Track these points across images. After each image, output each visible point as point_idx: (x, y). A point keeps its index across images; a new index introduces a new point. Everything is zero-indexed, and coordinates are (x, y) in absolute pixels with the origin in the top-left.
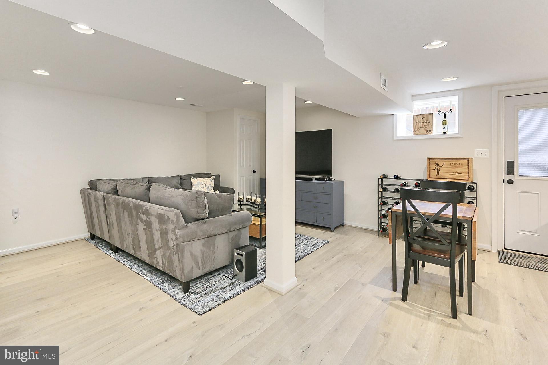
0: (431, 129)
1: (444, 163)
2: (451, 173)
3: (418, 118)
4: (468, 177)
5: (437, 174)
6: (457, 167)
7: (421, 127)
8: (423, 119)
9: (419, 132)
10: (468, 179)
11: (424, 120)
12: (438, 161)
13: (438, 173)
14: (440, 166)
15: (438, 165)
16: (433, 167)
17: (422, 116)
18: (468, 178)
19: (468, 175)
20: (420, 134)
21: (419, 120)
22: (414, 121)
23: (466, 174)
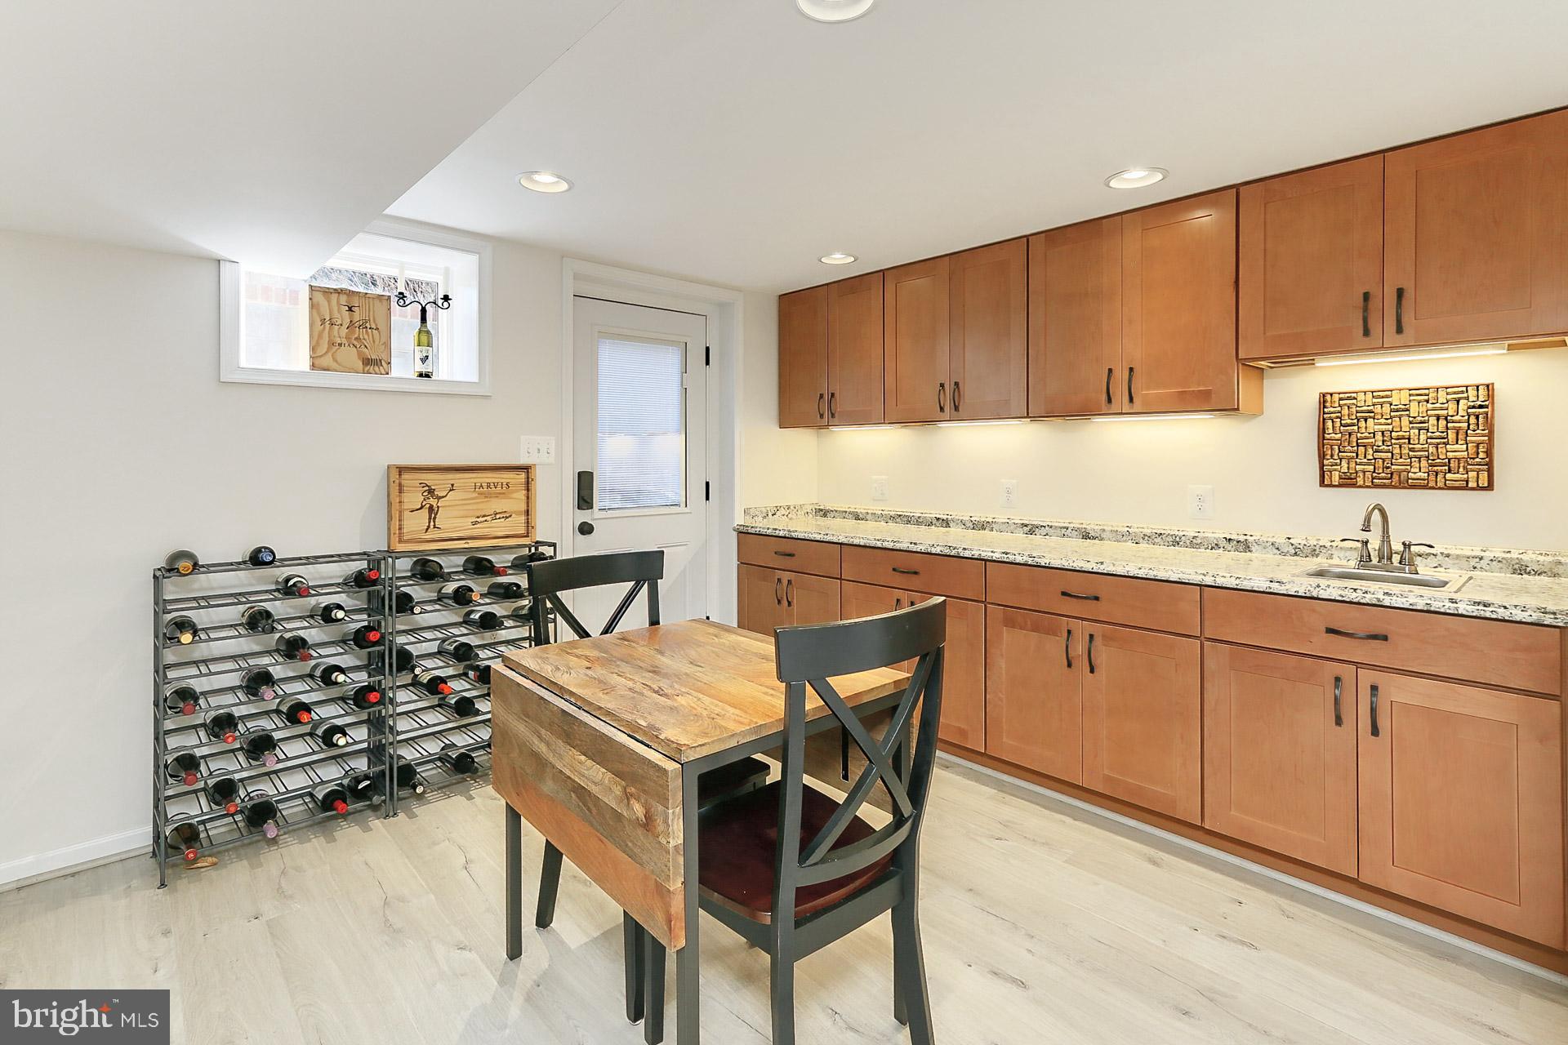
0: (384, 356)
1: (452, 485)
2: (478, 517)
3: (329, 302)
4: (528, 526)
5: (429, 527)
6: (498, 495)
7: (344, 341)
8: (350, 309)
9: (335, 360)
10: (528, 533)
11: (357, 316)
12: (431, 479)
13: (432, 523)
14: (441, 494)
15: (431, 492)
16: (414, 498)
17: (345, 296)
18: (528, 530)
19: (528, 519)
20: (342, 369)
21: (335, 308)
22: (314, 311)
23: (523, 518)
